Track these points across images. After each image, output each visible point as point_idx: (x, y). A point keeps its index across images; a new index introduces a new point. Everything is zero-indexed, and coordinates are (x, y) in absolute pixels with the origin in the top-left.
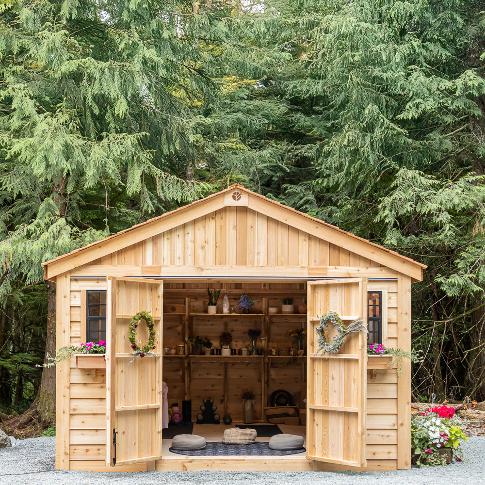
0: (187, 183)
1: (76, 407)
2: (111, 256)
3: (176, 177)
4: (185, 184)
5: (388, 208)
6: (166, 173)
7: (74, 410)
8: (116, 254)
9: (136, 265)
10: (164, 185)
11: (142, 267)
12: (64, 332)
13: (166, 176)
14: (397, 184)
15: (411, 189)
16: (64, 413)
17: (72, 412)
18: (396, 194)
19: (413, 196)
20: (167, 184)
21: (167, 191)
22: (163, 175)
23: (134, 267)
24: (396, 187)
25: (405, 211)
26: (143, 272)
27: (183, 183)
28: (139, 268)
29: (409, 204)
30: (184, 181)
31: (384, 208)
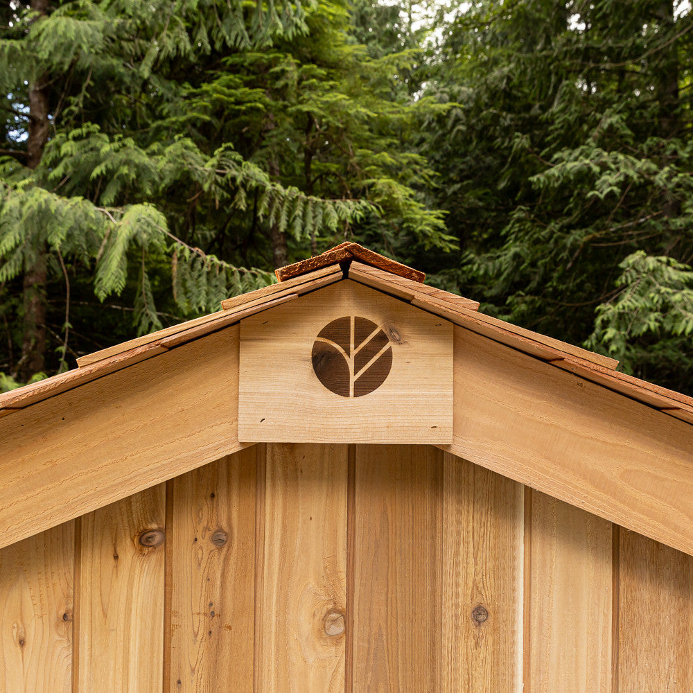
0: (242, 273)
3: (216, 260)
4: (238, 276)
5: (614, 323)
6: (196, 249)
10: (187, 276)
13: (194, 254)
14: (627, 281)
15: (653, 289)
18: (628, 301)
19: (657, 302)
20: (196, 274)
21: (194, 290)
22: (187, 253)
24: (625, 286)
25: (644, 328)
27: (233, 273)
29: (653, 316)
30: (234, 269)
31: (605, 324)
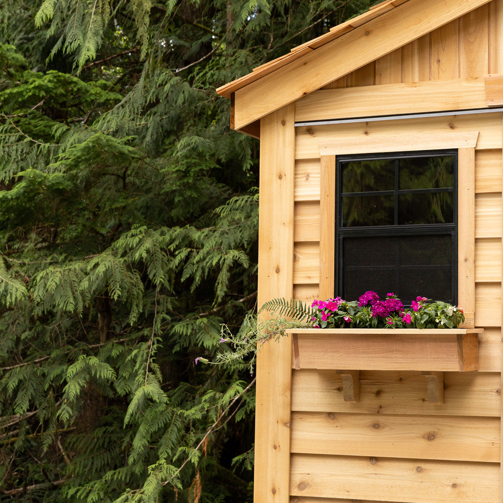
1: (306, 478)
2: (402, 55)
7: (302, 486)
8: (416, 47)
9: (472, 77)
11: (487, 82)
12: (278, 271)
16: (274, 492)
17: (296, 493)
23: (465, 84)
26: (489, 93)
28: (480, 85)
